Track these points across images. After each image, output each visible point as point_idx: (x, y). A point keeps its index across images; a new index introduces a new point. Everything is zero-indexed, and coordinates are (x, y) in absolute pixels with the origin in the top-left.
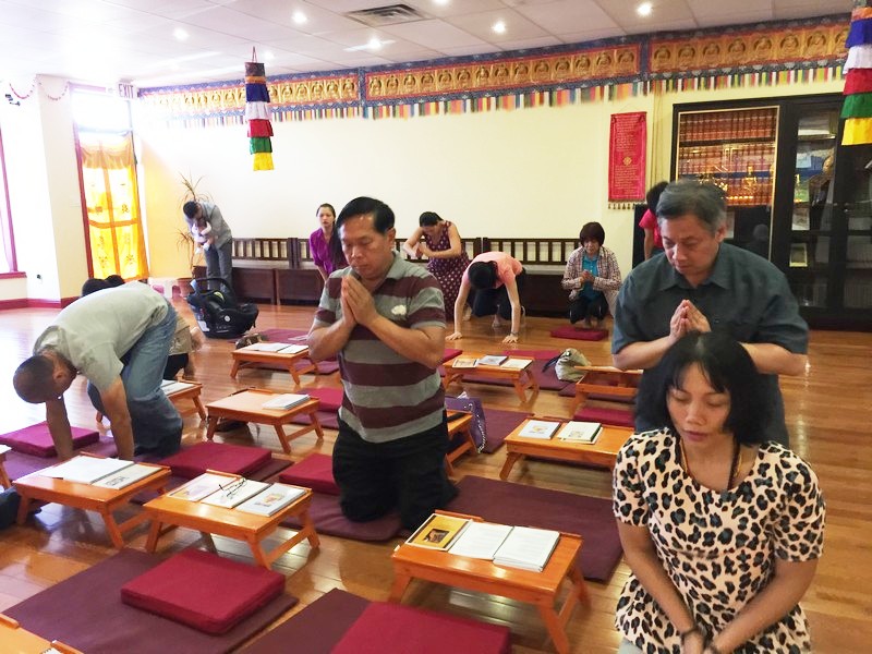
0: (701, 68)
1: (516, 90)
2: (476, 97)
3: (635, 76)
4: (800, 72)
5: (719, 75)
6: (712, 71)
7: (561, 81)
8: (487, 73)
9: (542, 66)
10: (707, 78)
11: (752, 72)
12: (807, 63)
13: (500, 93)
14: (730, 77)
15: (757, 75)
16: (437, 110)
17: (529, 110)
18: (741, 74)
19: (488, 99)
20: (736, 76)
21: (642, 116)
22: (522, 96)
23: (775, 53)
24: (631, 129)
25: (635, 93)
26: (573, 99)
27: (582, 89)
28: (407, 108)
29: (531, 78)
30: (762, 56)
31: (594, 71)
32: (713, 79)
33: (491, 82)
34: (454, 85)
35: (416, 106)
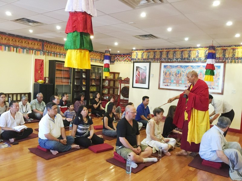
0: (53, 52)
1: (5, 45)
3: (41, 50)
5: (57, 54)
6: (56, 53)
7: (20, 46)
9: (14, 40)
20: (60, 55)
21: (43, 61)
22: (7, 48)
24: (40, 64)
25: (41, 54)
26: (23, 52)
27: (26, 50)
29: (10, 43)
31: (30, 46)
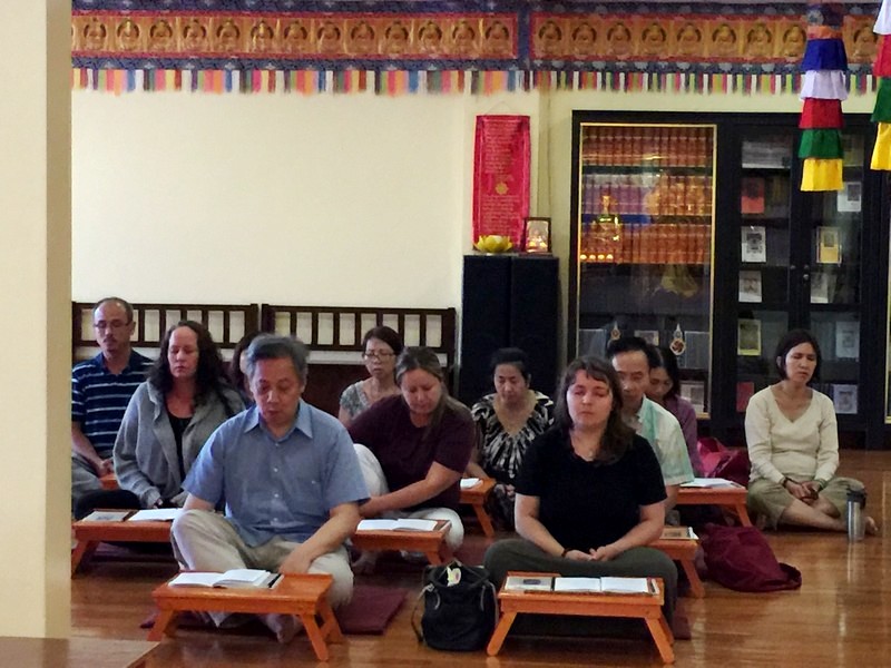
0: (606, 59)
1: (321, 63)
2: (249, 68)
3: (510, 61)
4: (740, 77)
5: (630, 70)
6: (621, 64)
7: (394, 56)
8: (270, 31)
9: (364, 30)
10: (615, 73)
11: (676, 71)
12: (747, 66)
13: (292, 65)
14: (646, 76)
15: (683, 76)
16: (178, 84)
17: (342, 97)
18: (661, 73)
19: (272, 73)
20: (655, 75)
21: (523, 122)
22: (329, 75)
23: (706, 49)
24: (507, 139)
25: (511, 87)
26: (413, 87)
27: (428, 72)
28: (120, 75)
29: (345, 47)
30: (687, 51)
31: (447, 46)
32: (622, 75)
33: (276, 47)
34: (209, 45)
35: (139, 74)
